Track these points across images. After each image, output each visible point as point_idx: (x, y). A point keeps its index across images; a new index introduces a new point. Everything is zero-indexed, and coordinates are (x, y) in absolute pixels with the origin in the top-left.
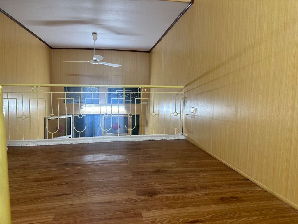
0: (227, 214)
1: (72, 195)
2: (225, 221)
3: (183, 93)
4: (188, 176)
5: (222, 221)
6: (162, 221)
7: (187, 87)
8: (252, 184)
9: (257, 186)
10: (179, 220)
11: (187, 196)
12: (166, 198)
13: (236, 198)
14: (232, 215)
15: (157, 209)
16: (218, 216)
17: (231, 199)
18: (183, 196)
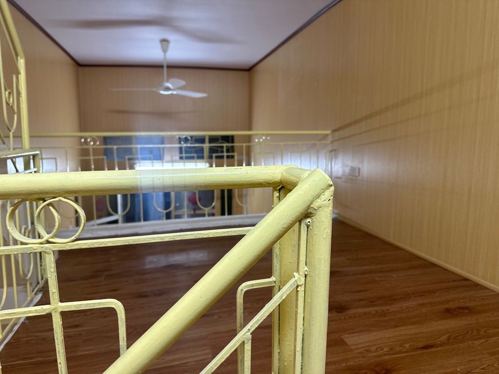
0: (467, 333)
1: (216, 317)
2: (470, 343)
3: (329, 142)
4: (377, 279)
5: (467, 343)
6: (380, 349)
7: (337, 134)
8: (477, 286)
9: (486, 288)
10: (405, 345)
11: (394, 309)
12: (365, 314)
13: (467, 308)
14: (474, 334)
15: (361, 331)
16: (457, 336)
17: (461, 311)
18: (388, 310)
